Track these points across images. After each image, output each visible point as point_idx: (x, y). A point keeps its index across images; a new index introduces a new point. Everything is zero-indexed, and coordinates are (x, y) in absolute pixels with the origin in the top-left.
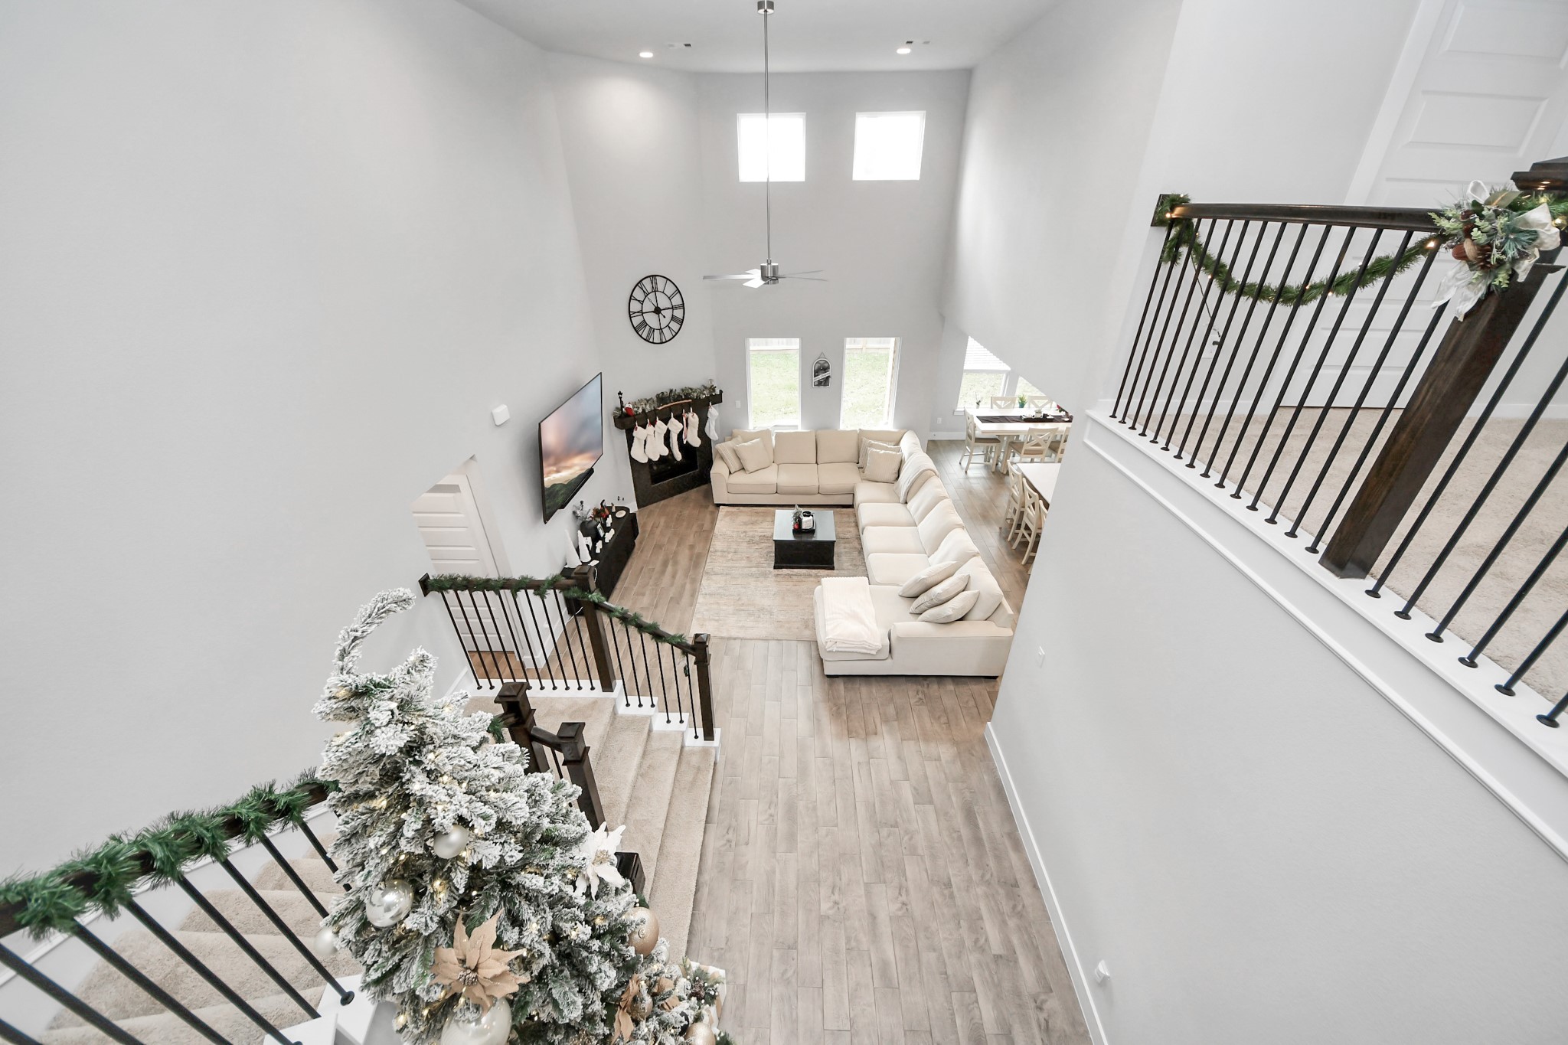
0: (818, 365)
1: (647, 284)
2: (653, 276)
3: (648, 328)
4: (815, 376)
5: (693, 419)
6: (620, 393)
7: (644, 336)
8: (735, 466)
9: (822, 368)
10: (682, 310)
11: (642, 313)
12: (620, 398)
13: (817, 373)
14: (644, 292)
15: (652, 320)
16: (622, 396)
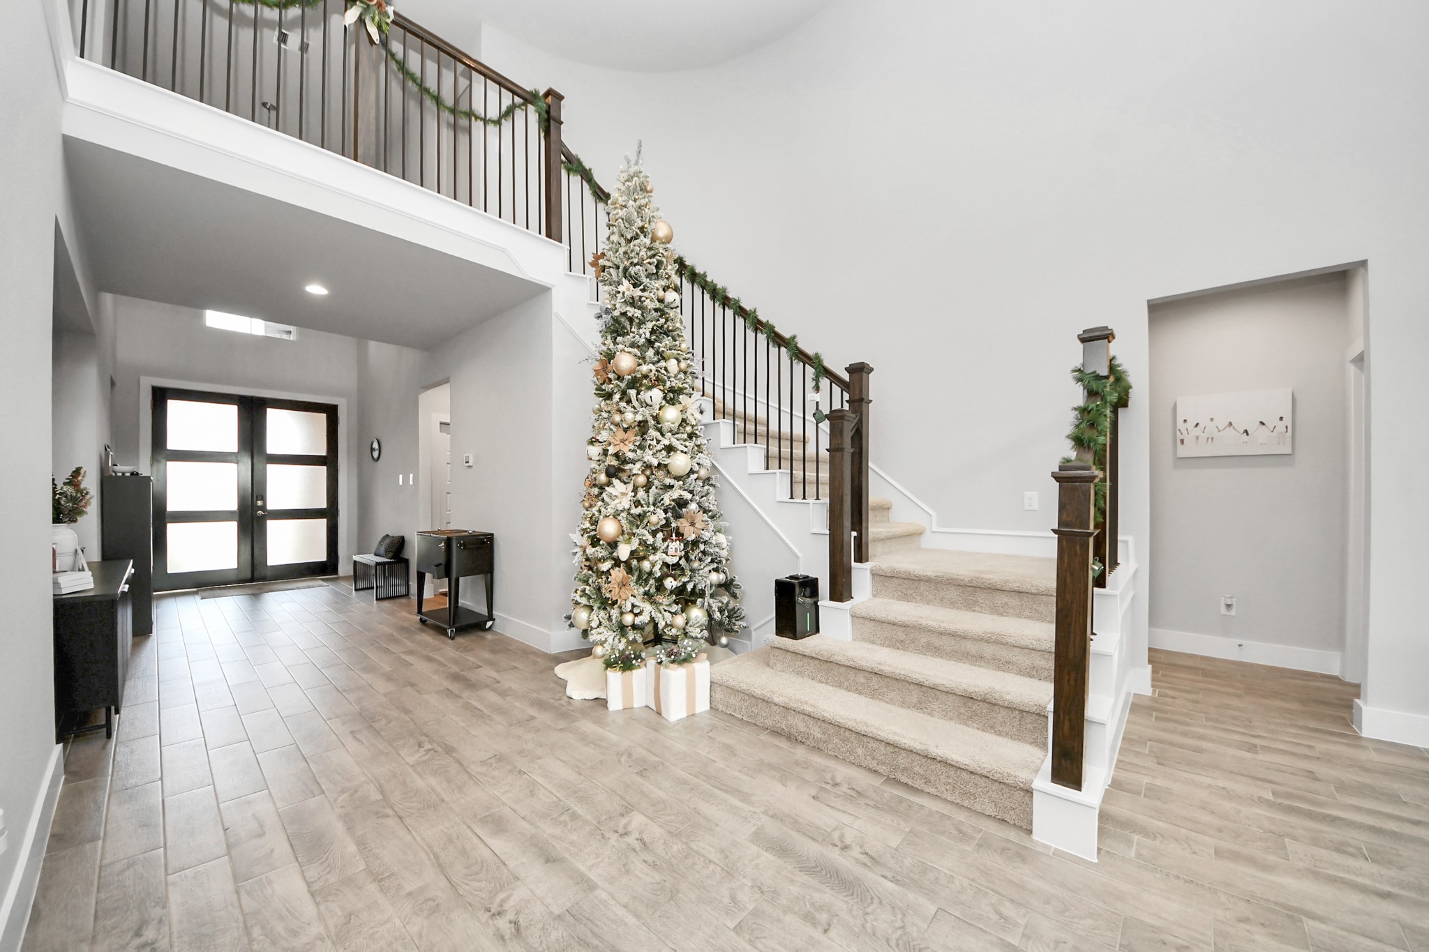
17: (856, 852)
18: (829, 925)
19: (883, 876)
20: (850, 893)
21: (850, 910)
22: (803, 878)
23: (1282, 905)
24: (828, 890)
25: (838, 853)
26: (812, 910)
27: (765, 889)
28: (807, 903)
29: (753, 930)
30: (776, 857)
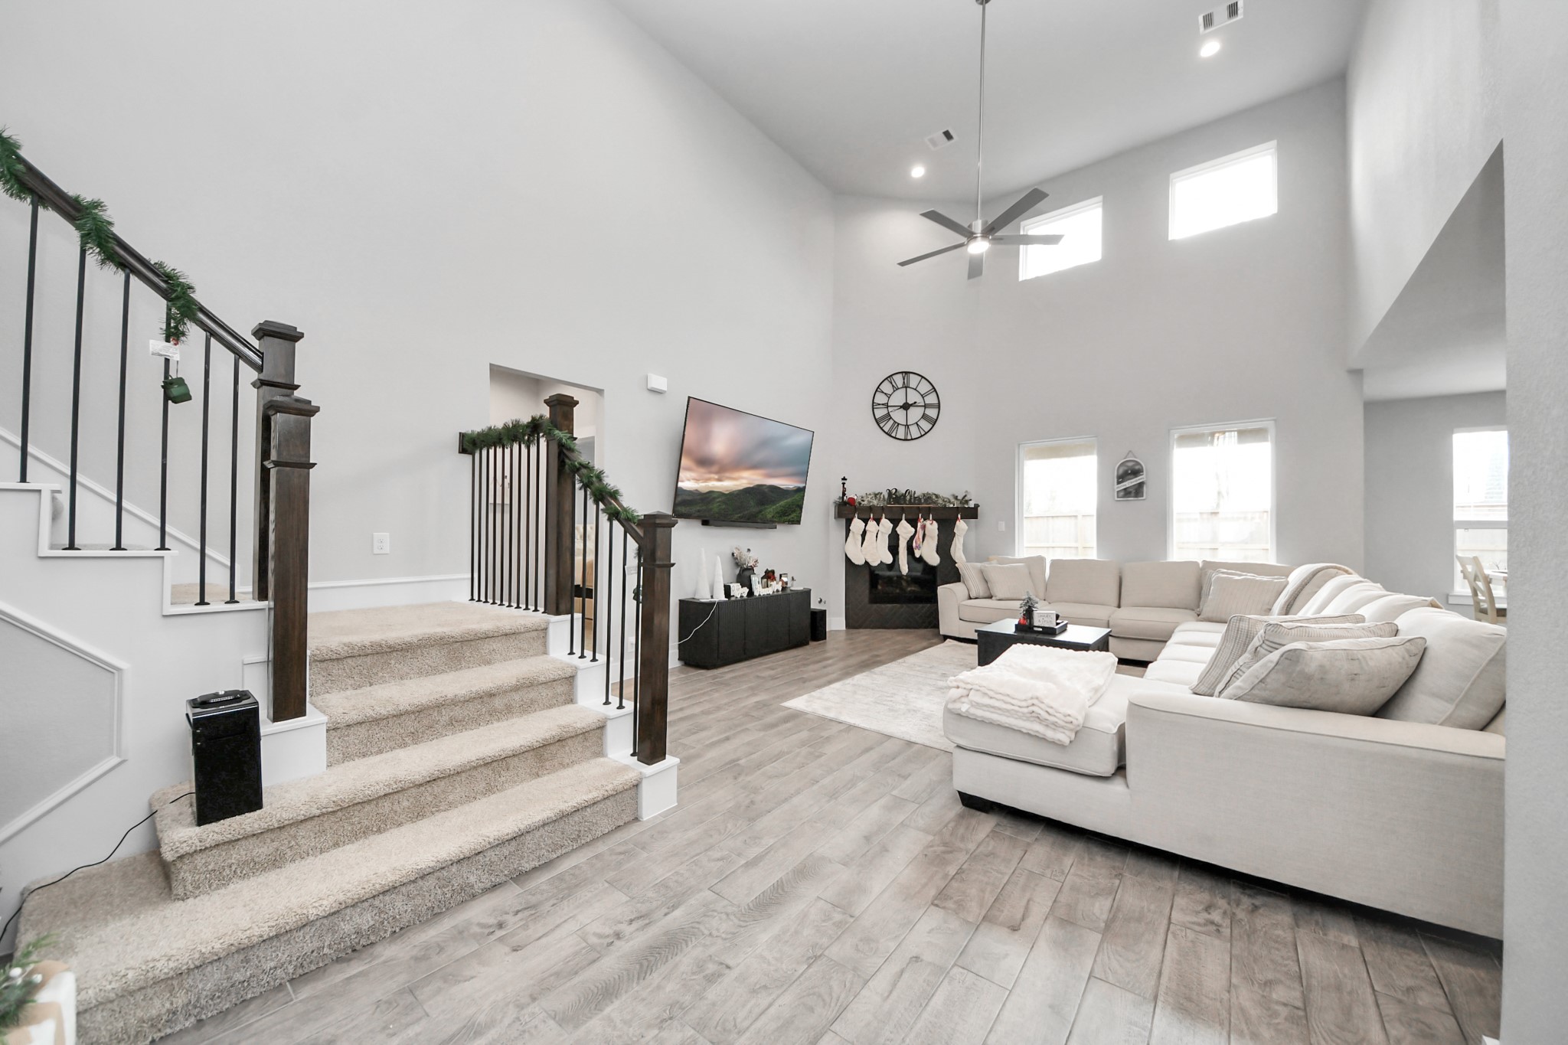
0: (1121, 469)
1: (899, 380)
2: (906, 373)
3: (891, 422)
4: (1119, 483)
5: (932, 527)
6: (844, 479)
7: (886, 429)
8: (977, 588)
9: (1130, 471)
10: (937, 410)
11: (887, 406)
12: (844, 484)
13: (1121, 478)
14: (893, 386)
15: (899, 416)
16: (847, 483)
17: (627, 930)
18: (722, 964)
19: (666, 915)
20: (684, 942)
21: (705, 946)
22: (655, 978)
23: (727, 764)
24: (678, 958)
25: (623, 943)
26: (702, 975)
27: (666, 1016)
28: (692, 978)
29: (724, 1030)
30: (614, 1000)
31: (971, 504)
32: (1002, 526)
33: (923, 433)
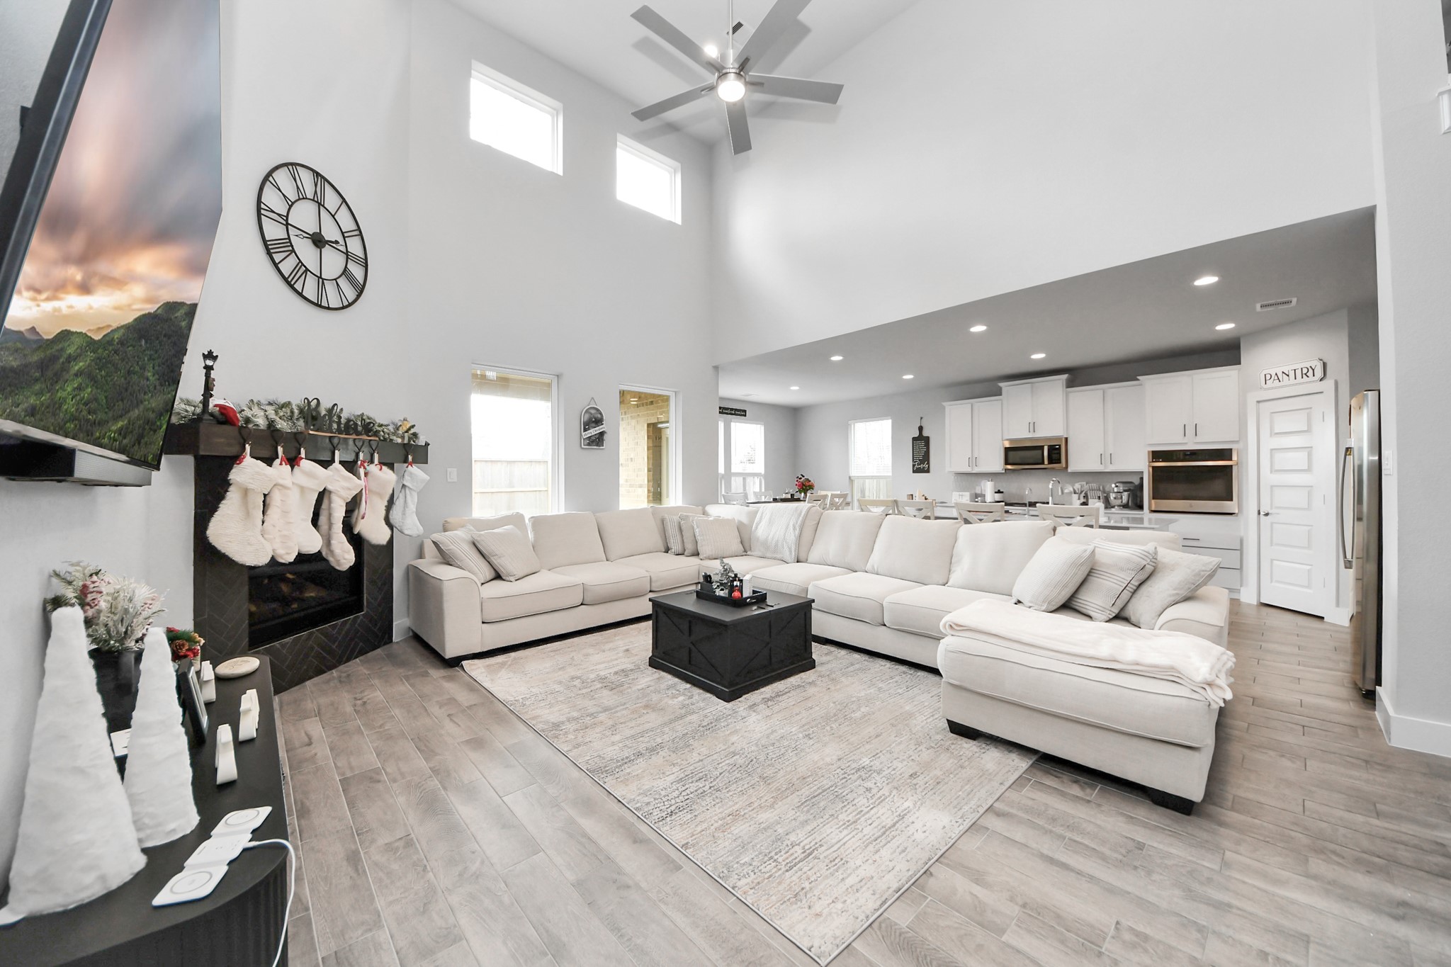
0: (587, 416)
3: (293, 260)
4: (585, 430)
5: (385, 477)
7: (283, 270)
9: (594, 420)
10: (364, 270)
11: (284, 222)
12: (208, 369)
13: (587, 426)
14: (297, 188)
15: (305, 250)
16: (217, 365)
31: (421, 442)
32: (453, 474)
33: (346, 303)
